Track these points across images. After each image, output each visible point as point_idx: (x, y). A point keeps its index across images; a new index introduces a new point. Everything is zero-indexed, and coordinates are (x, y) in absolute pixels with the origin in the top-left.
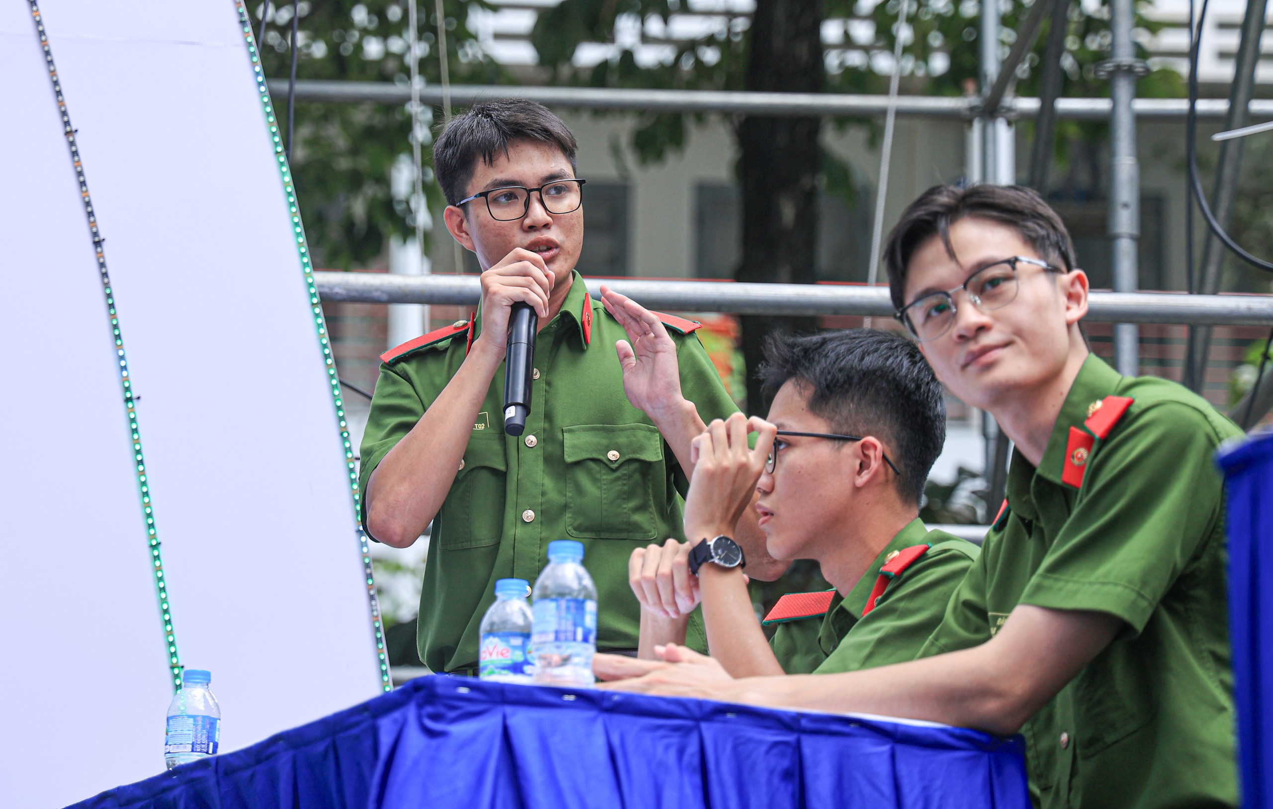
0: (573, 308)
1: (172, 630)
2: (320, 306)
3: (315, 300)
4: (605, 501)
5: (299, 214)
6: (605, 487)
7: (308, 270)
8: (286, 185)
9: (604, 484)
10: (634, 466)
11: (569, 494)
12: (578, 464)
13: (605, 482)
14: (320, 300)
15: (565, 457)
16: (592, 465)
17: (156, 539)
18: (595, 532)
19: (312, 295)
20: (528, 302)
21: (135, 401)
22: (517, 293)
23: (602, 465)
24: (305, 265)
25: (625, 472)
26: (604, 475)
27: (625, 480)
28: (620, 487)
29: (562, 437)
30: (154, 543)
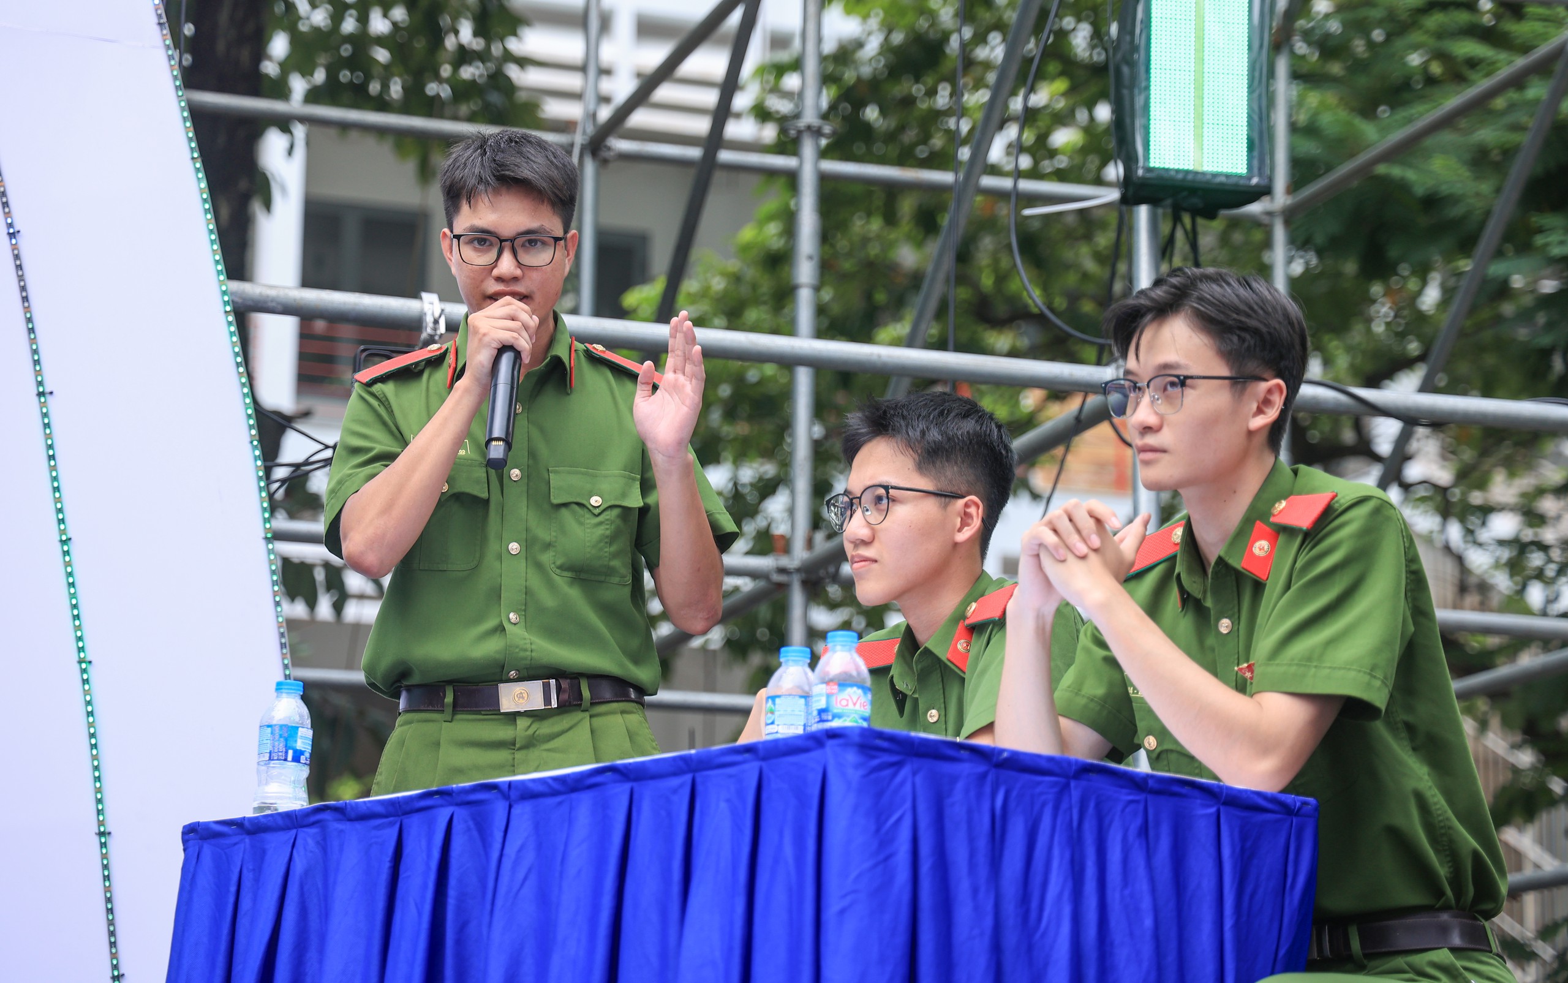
0: (561, 351)
1: (80, 625)
2: (232, 314)
3: (228, 308)
4: (588, 544)
5: (213, 221)
6: (589, 530)
7: (222, 278)
8: (201, 191)
9: (588, 528)
10: (616, 512)
11: (554, 534)
12: (565, 505)
13: (589, 526)
14: (232, 308)
15: (551, 497)
16: (576, 507)
17: (66, 535)
18: (576, 571)
19: (226, 303)
20: (516, 347)
21: (48, 396)
22: (507, 337)
23: (586, 510)
24: (219, 273)
25: (608, 517)
26: (588, 519)
27: (607, 524)
28: (603, 532)
29: (547, 476)
30: (64, 538)
